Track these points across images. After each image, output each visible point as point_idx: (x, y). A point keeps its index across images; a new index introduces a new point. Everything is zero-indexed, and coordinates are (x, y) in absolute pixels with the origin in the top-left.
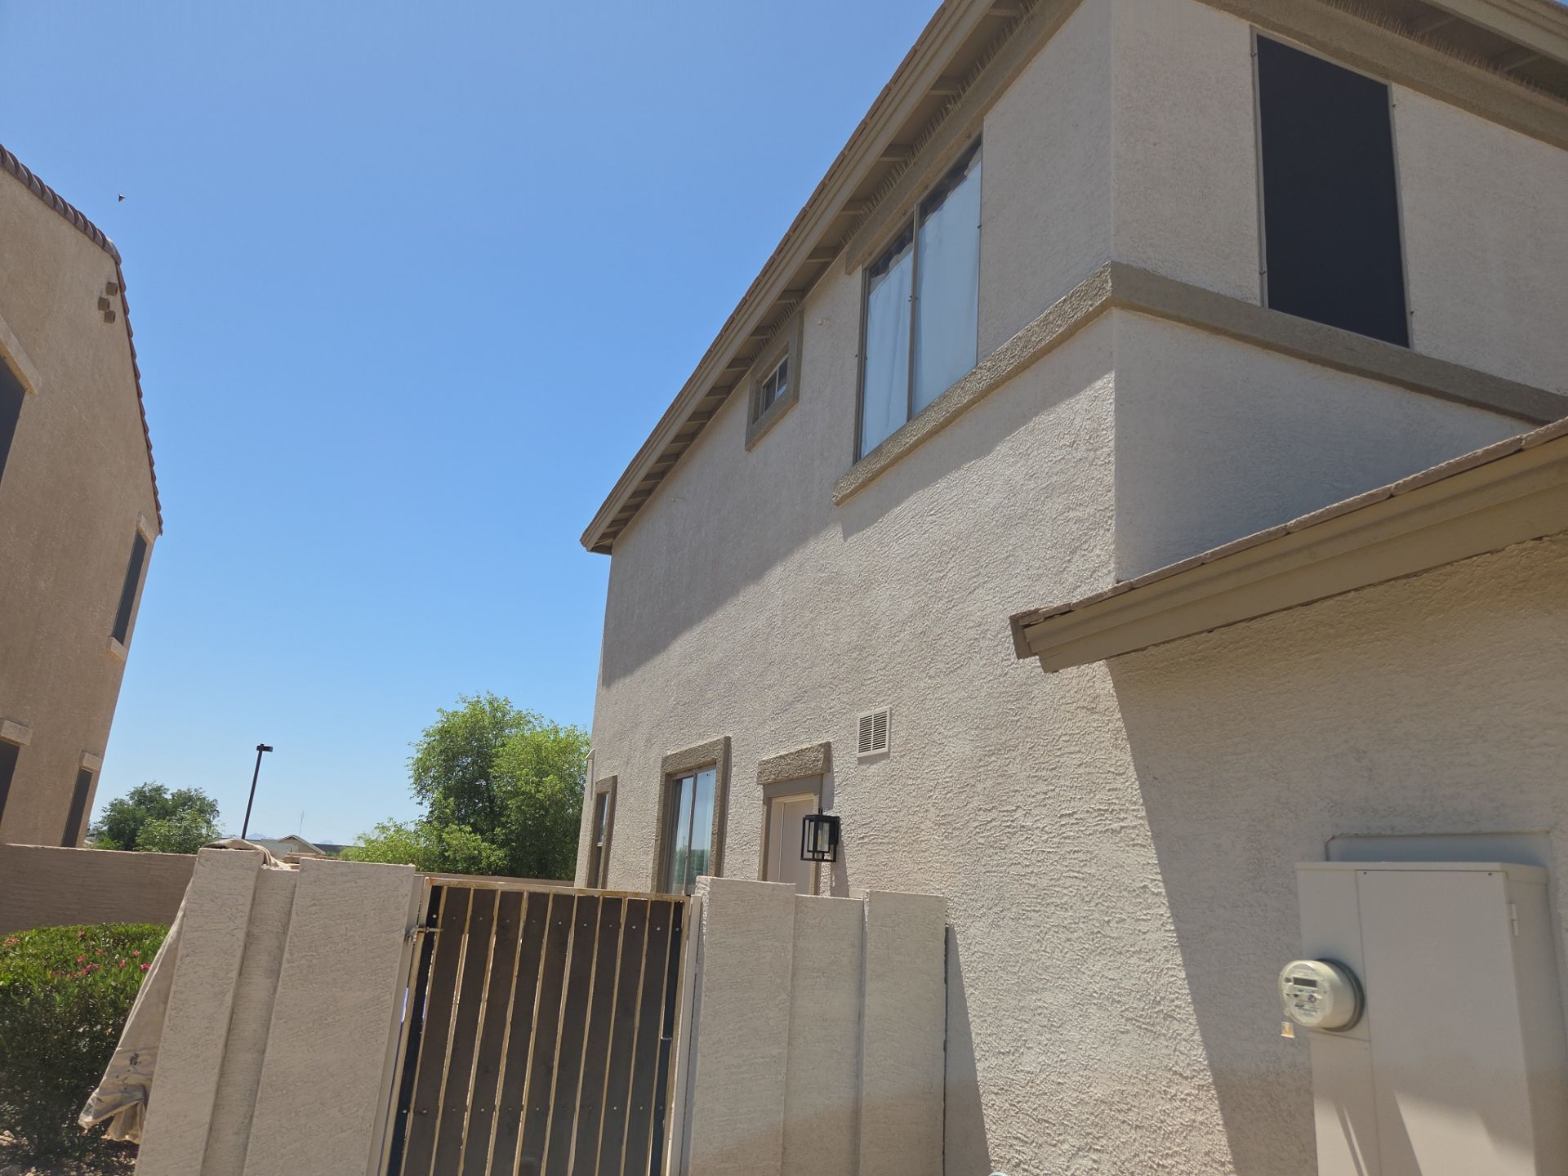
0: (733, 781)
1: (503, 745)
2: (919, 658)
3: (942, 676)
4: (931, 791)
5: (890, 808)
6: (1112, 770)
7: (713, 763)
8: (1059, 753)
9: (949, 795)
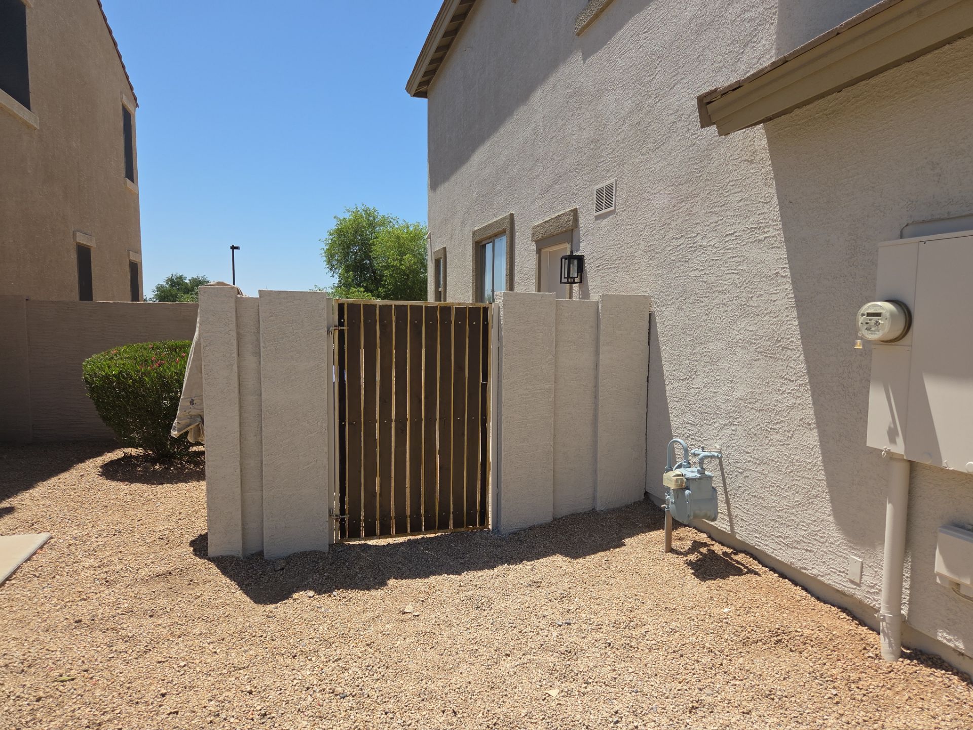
0: (517, 241)
1: (376, 238)
2: (635, 142)
3: (650, 152)
5: (615, 246)
6: (762, 200)
7: (504, 232)
8: (727, 194)
9: (653, 232)
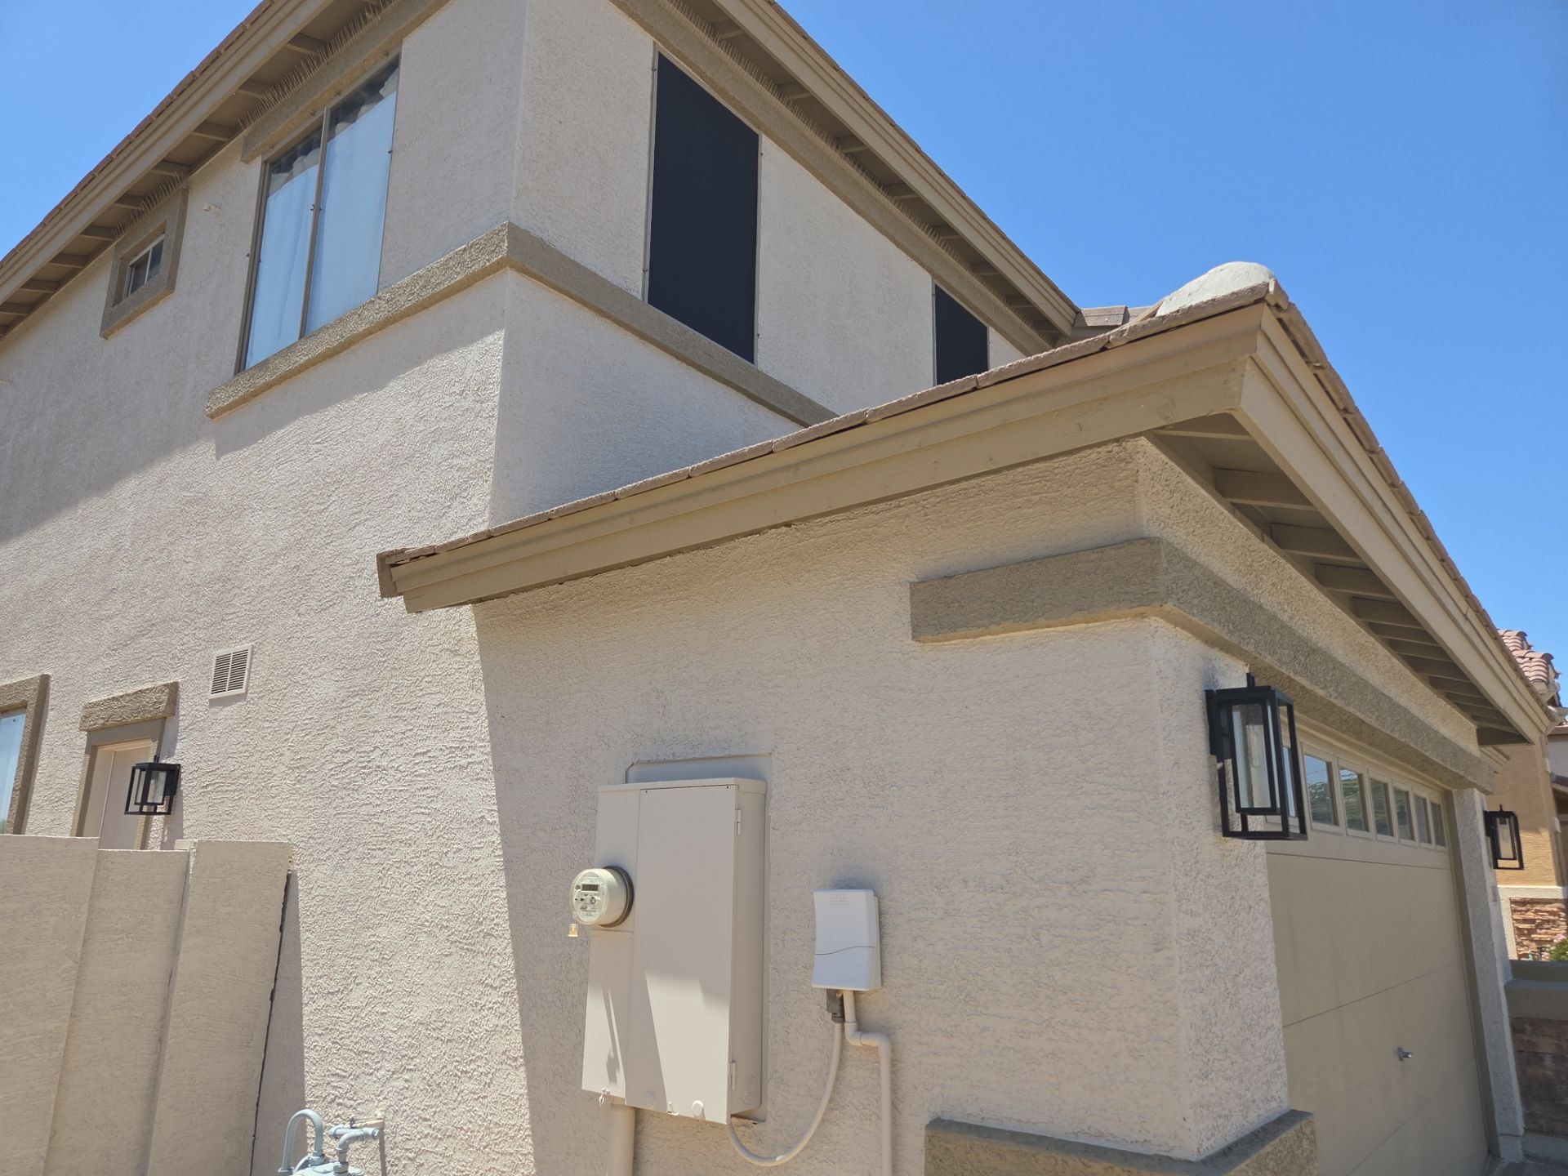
0: (48, 727)
2: (290, 594)
3: (313, 614)
4: (288, 734)
5: (241, 753)
7: (23, 707)
9: (307, 737)
